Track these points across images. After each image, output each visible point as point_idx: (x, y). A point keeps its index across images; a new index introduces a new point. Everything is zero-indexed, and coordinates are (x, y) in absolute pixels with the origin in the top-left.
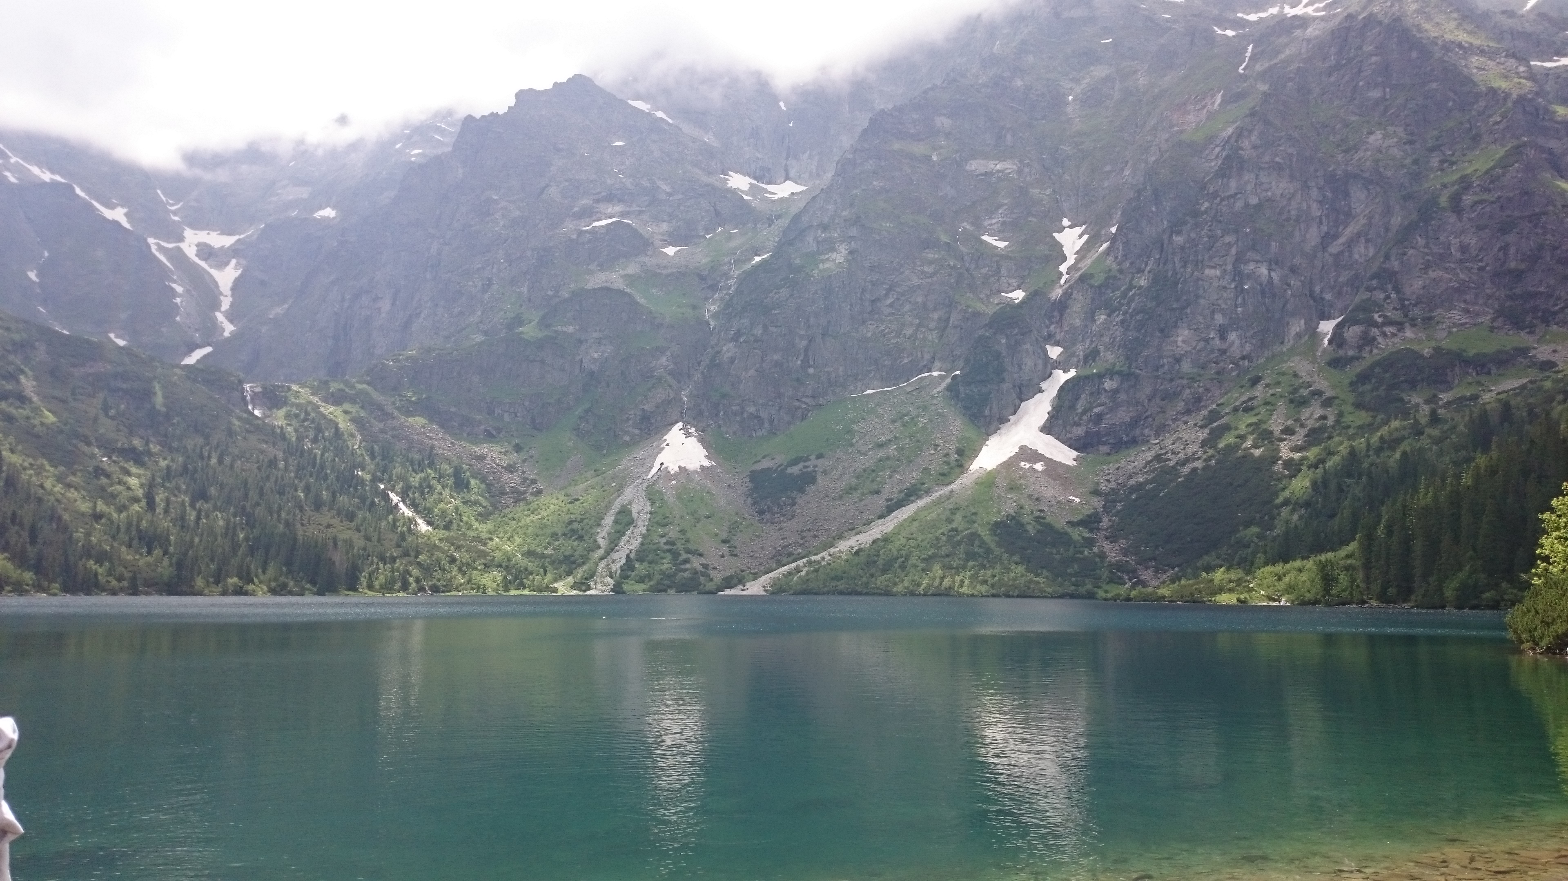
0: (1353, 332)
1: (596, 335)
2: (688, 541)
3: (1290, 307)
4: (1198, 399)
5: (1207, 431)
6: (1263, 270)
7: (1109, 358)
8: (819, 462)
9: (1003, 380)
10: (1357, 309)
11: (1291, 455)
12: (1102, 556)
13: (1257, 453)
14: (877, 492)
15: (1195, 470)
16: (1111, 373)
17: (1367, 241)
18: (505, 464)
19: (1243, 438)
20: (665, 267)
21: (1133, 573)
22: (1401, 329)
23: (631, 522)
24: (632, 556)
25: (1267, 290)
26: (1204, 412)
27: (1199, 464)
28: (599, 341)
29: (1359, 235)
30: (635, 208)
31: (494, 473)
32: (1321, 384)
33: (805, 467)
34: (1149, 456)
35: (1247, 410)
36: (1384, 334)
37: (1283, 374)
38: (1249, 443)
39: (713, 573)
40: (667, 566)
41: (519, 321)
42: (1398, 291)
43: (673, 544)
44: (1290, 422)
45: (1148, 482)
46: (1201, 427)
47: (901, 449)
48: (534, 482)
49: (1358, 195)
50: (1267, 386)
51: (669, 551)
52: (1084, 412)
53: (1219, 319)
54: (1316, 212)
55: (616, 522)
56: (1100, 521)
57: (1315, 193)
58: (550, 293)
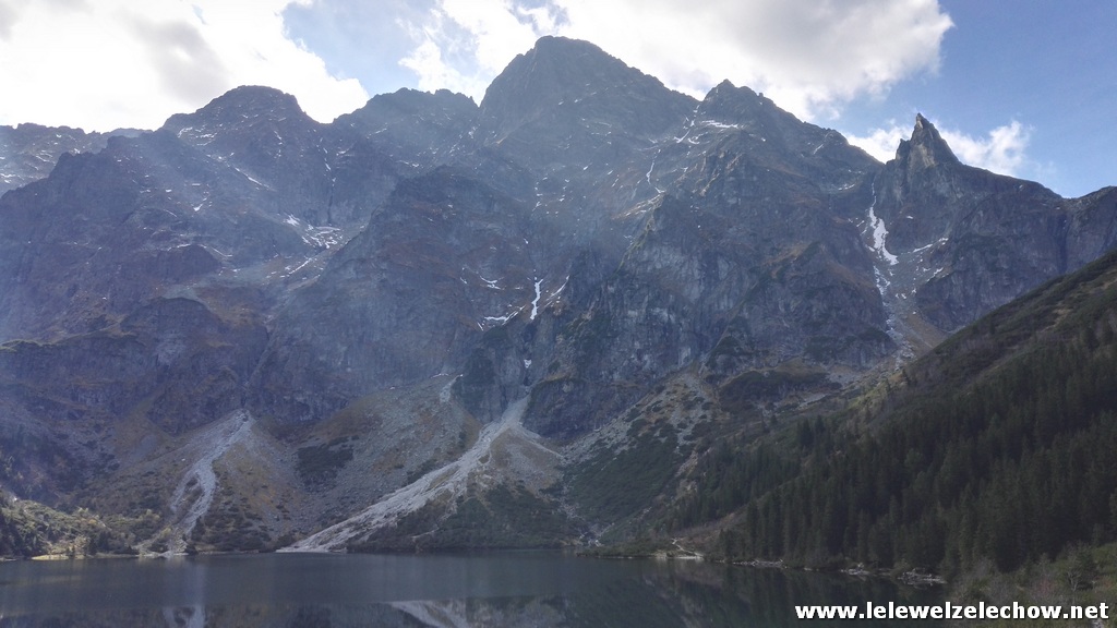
0: (720, 359)
1: (171, 336)
2: (249, 507)
3: (682, 339)
4: (624, 401)
5: (630, 423)
6: (665, 314)
7: (567, 369)
8: (356, 442)
9: (493, 382)
10: (723, 343)
11: (685, 442)
12: (564, 515)
13: (663, 440)
14: (401, 467)
15: (623, 451)
16: (566, 380)
17: (729, 298)
18: (86, 442)
19: (654, 430)
20: (231, 283)
21: (585, 528)
22: (750, 358)
23: (199, 493)
24: (202, 520)
25: (667, 328)
26: (628, 410)
27: (626, 448)
28: (174, 341)
29: (723, 293)
30: (207, 234)
31: (76, 450)
32: (703, 393)
33: (344, 446)
34: (593, 440)
35: (657, 410)
36: (740, 361)
37: (678, 385)
38: (657, 434)
39: (271, 534)
40: (231, 529)
41: (102, 321)
42: (748, 332)
43: (237, 510)
44: (683, 419)
45: (593, 460)
46: (628, 421)
47: (417, 433)
48: (112, 457)
49: (723, 266)
50: (668, 393)
51: (233, 516)
52: (549, 408)
53: (637, 345)
54: (697, 277)
55: (187, 492)
56: (561, 488)
57: (696, 264)
58: (131, 299)
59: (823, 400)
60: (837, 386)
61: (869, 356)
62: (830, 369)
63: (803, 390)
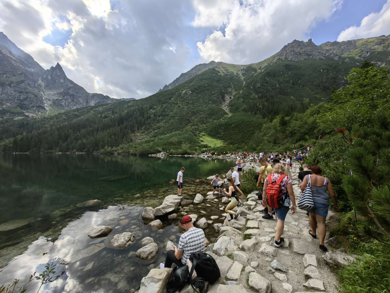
59: (23, 119)
60: (28, 116)
61: (39, 111)
62: (26, 112)
63: (15, 115)
